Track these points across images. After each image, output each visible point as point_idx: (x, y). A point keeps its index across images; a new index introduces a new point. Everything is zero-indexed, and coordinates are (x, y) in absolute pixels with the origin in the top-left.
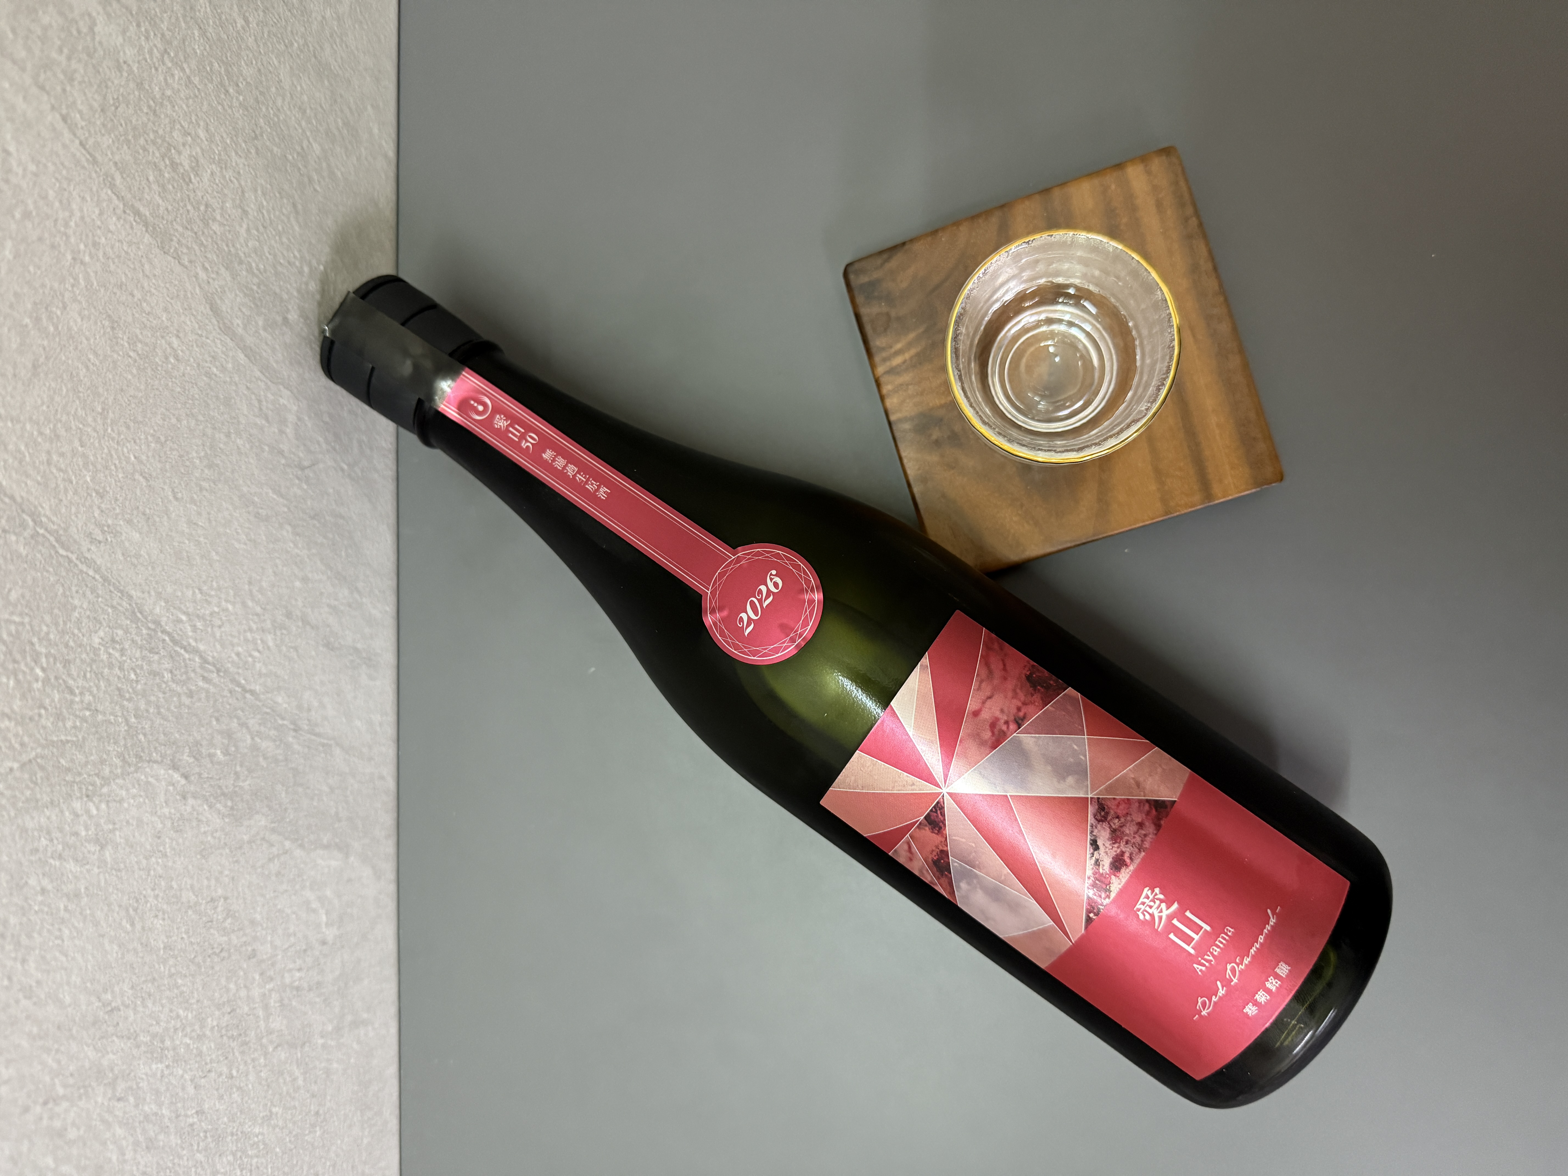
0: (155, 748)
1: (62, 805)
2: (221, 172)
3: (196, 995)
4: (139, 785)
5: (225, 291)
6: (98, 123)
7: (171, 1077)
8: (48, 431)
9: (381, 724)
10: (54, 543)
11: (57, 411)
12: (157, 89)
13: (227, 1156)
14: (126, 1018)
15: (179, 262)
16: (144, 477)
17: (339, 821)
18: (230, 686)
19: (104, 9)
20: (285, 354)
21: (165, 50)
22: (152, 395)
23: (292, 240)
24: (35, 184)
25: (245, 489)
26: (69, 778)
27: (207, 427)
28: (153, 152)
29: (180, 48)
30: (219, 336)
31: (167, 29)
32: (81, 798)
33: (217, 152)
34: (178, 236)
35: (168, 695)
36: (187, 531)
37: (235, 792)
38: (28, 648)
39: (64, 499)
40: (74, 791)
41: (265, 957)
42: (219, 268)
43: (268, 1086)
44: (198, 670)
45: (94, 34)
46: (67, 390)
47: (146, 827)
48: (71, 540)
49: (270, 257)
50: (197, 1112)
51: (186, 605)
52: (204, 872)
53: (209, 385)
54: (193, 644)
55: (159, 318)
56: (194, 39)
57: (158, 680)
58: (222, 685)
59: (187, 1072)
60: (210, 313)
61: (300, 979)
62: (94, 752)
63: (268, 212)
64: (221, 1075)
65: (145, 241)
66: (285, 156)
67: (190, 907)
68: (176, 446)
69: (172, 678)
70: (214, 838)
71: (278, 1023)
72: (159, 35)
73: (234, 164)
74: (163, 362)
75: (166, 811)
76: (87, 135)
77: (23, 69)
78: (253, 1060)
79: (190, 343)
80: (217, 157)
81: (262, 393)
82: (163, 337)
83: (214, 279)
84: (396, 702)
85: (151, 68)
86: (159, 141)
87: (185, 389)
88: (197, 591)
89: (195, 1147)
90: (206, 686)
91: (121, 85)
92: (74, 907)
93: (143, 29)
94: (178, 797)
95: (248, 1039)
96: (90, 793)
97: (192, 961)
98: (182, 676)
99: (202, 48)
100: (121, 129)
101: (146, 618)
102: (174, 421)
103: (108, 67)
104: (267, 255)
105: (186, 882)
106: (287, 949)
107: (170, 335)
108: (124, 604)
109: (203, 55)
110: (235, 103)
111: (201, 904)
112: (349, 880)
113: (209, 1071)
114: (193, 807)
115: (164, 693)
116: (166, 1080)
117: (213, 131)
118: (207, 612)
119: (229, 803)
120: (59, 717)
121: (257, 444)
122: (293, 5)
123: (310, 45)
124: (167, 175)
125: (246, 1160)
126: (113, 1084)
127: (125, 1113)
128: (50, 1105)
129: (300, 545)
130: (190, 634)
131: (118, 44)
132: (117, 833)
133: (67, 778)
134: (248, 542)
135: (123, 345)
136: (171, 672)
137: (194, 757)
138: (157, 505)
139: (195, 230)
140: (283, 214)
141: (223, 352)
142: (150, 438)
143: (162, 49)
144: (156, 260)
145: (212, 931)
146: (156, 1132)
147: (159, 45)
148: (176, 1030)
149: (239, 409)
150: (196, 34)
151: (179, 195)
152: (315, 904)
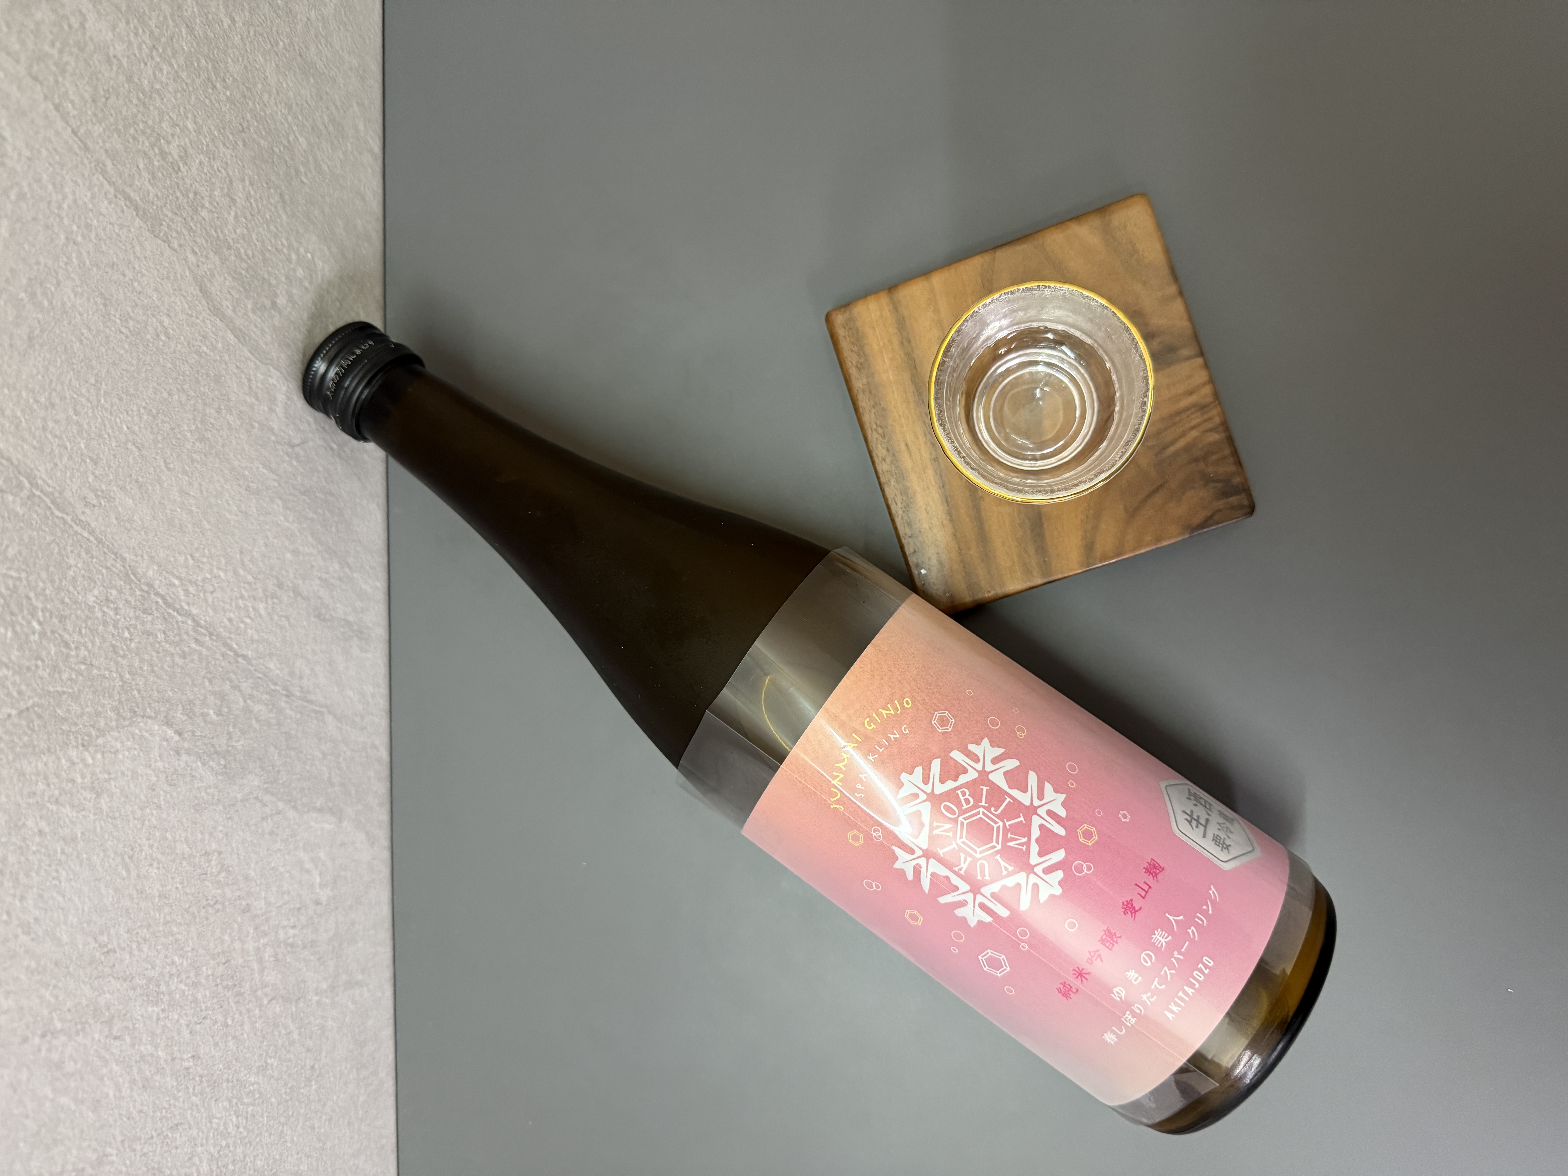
0: (149, 704)
1: (58, 751)
2: (209, 162)
3: (191, 945)
4: (134, 738)
5: (214, 275)
6: (90, 113)
7: (167, 1021)
8: (43, 400)
9: (373, 696)
10: (50, 504)
11: (51, 381)
12: (146, 82)
13: (223, 1101)
14: (122, 961)
15: (169, 246)
16: (137, 447)
17: (333, 785)
18: (223, 649)
19: (94, 6)
20: (274, 336)
21: (154, 46)
22: (144, 370)
23: (280, 228)
24: (29, 167)
25: (236, 463)
26: (65, 727)
27: (197, 402)
28: (143, 142)
29: (168, 44)
30: (207, 316)
31: (156, 27)
32: (77, 747)
33: (205, 143)
34: (168, 221)
35: (161, 655)
36: (179, 499)
37: (228, 751)
38: (24, 602)
39: (59, 463)
40: (69, 739)
41: (259, 912)
42: (208, 253)
43: (264, 1037)
44: (191, 633)
45: (84, 28)
46: (62, 362)
47: (140, 778)
48: (66, 503)
49: (258, 244)
50: (193, 1056)
51: (178, 570)
52: (198, 825)
53: (199, 362)
54: (186, 607)
55: (150, 297)
56: (182, 37)
57: (151, 640)
58: (215, 648)
59: (182, 1018)
60: (200, 294)
61: (294, 936)
62: (89, 704)
63: (256, 201)
64: (216, 1022)
65: (136, 224)
66: (272, 150)
67: (184, 858)
68: (167, 419)
69: (165, 639)
70: (208, 794)
71: (272, 977)
72: (148, 32)
73: (222, 155)
74: (154, 339)
75: (160, 764)
76: (79, 123)
77: (18, 61)
78: (248, 1011)
79: (181, 322)
80: (205, 149)
81: (251, 372)
82: (153, 316)
83: (203, 263)
84: (388, 676)
85: (140, 63)
86: (149, 131)
87: (176, 365)
88: (189, 557)
89: (191, 1090)
90: (199, 648)
91: (112, 79)
92: (71, 850)
93: (132, 26)
94: (172, 753)
95: (243, 991)
96: (85, 743)
97: (187, 911)
98: (174, 637)
99: (190, 45)
100: (112, 119)
101: (139, 580)
102: (165, 395)
103: (99, 61)
104: (255, 241)
105: (180, 834)
106: (281, 906)
107: (161, 314)
108: (118, 565)
109: (191, 52)
110: (223, 98)
111: (195, 857)
112: (342, 844)
113: (204, 1018)
114: (186, 763)
115: (158, 652)
116: (162, 1023)
118: (199, 578)
119: (223, 762)
120: (55, 669)
121: (247, 421)
122: (279, 7)
123: (296, 45)
124: (156, 163)
125: (241, 1107)
126: (109, 1022)
127: (121, 1051)
128: (49, 1038)
129: (291, 520)
130: (183, 598)
131: (108, 40)
132: (113, 782)
133: (63, 727)
134: (238, 513)
135: (115, 322)
136: (164, 633)
137: (187, 715)
138: (150, 473)
139: (185, 215)
140: (271, 204)
141: (213, 332)
142: (142, 411)
143: (151, 45)
144: (146, 243)
145: (207, 883)
146: (152, 1073)
147: (148, 42)
148: (171, 975)
149: (229, 387)
150: (184, 31)
151: (168, 183)
152: (308, 866)
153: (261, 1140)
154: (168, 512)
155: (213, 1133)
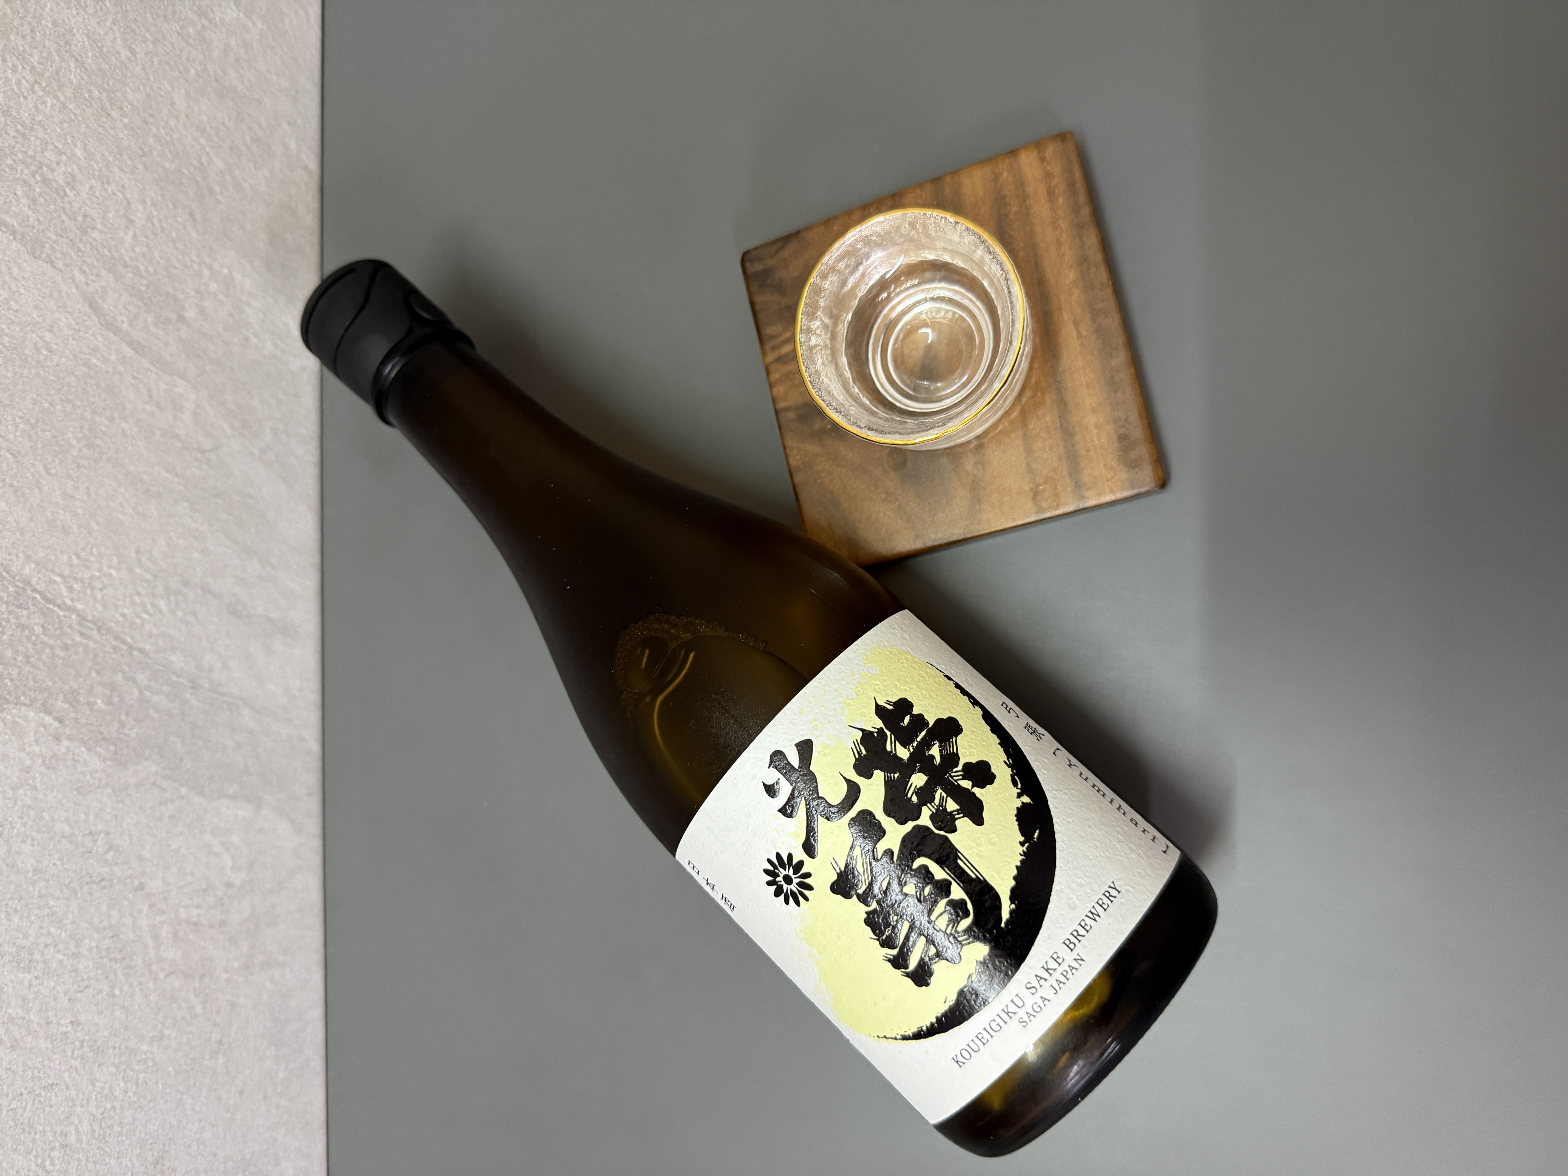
0: (24, 693)
2: (102, 186)
3: (71, 918)
4: (5, 723)
5: (107, 292)
7: (41, 987)
9: (300, 689)
12: (26, 115)
13: (108, 1067)
15: (53, 266)
16: (11, 454)
18: (114, 643)
20: (180, 347)
22: (20, 382)
23: (188, 245)
25: (132, 468)
27: (86, 411)
28: (22, 170)
29: (54, 78)
30: (98, 331)
31: (39, 63)
33: (97, 169)
34: (51, 243)
35: (38, 647)
36: (61, 502)
37: (119, 739)
41: (155, 891)
42: (99, 271)
43: (159, 1009)
44: (76, 627)
47: (12, 761)
49: (160, 261)
50: (72, 1023)
51: (60, 569)
52: (82, 807)
53: (88, 373)
54: (69, 602)
55: (29, 315)
56: (70, 70)
57: (26, 632)
58: (104, 642)
59: (60, 985)
60: (89, 310)
61: (199, 915)
63: (160, 221)
64: (100, 992)
65: (13, 247)
66: (180, 171)
67: (63, 837)
68: (48, 427)
69: (43, 632)
70: (94, 778)
71: (170, 953)
72: (29, 68)
73: (118, 179)
75: (36, 749)
78: (140, 983)
79: (66, 337)
80: (97, 173)
81: (152, 382)
82: (33, 332)
83: (93, 281)
84: (320, 671)
85: (19, 97)
86: (29, 160)
87: (59, 378)
88: (73, 557)
89: (70, 1054)
90: (84, 641)
93: (10, 64)
94: (50, 738)
95: (133, 963)
97: (67, 887)
98: (55, 630)
99: (79, 78)
101: (13, 578)
102: (46, 405)
104: (158, 258)
105: (59, 814)
106: (183, 886)
107: (42, 330)
109: (80, 84)
110: (119, 124)
111: (78, 836)
112: (261, 830)
113: (86, 987)
114: (68, 748)
115: (34, 644)
116: (35, 989)
117: (92, 150)
118: (86, 576)
119: (112, 748)
121: (147, 428)
122: (189, 36)
123: (210, 70)
124: (37, 189)
125: (131, 1073)
129: (199, 521)
130: (65, 593)
134: (134, 515)
136: (43, 626)
137: (70, 704)
138: (27, 478)
139: (72, 237)
141: (105, 346)
142: (18, 420)
143: (32, 80)
144: (25, 264)
145: (91, 861)
146: (23, 1034)
147: (28, 77)
148: (46, 946)
149: (124, 396)
150: (72, 65)
151: (52, 207)
152: (217, 849)
153: (154, 1106)
154: (49, 514)
155: (96, 1095)
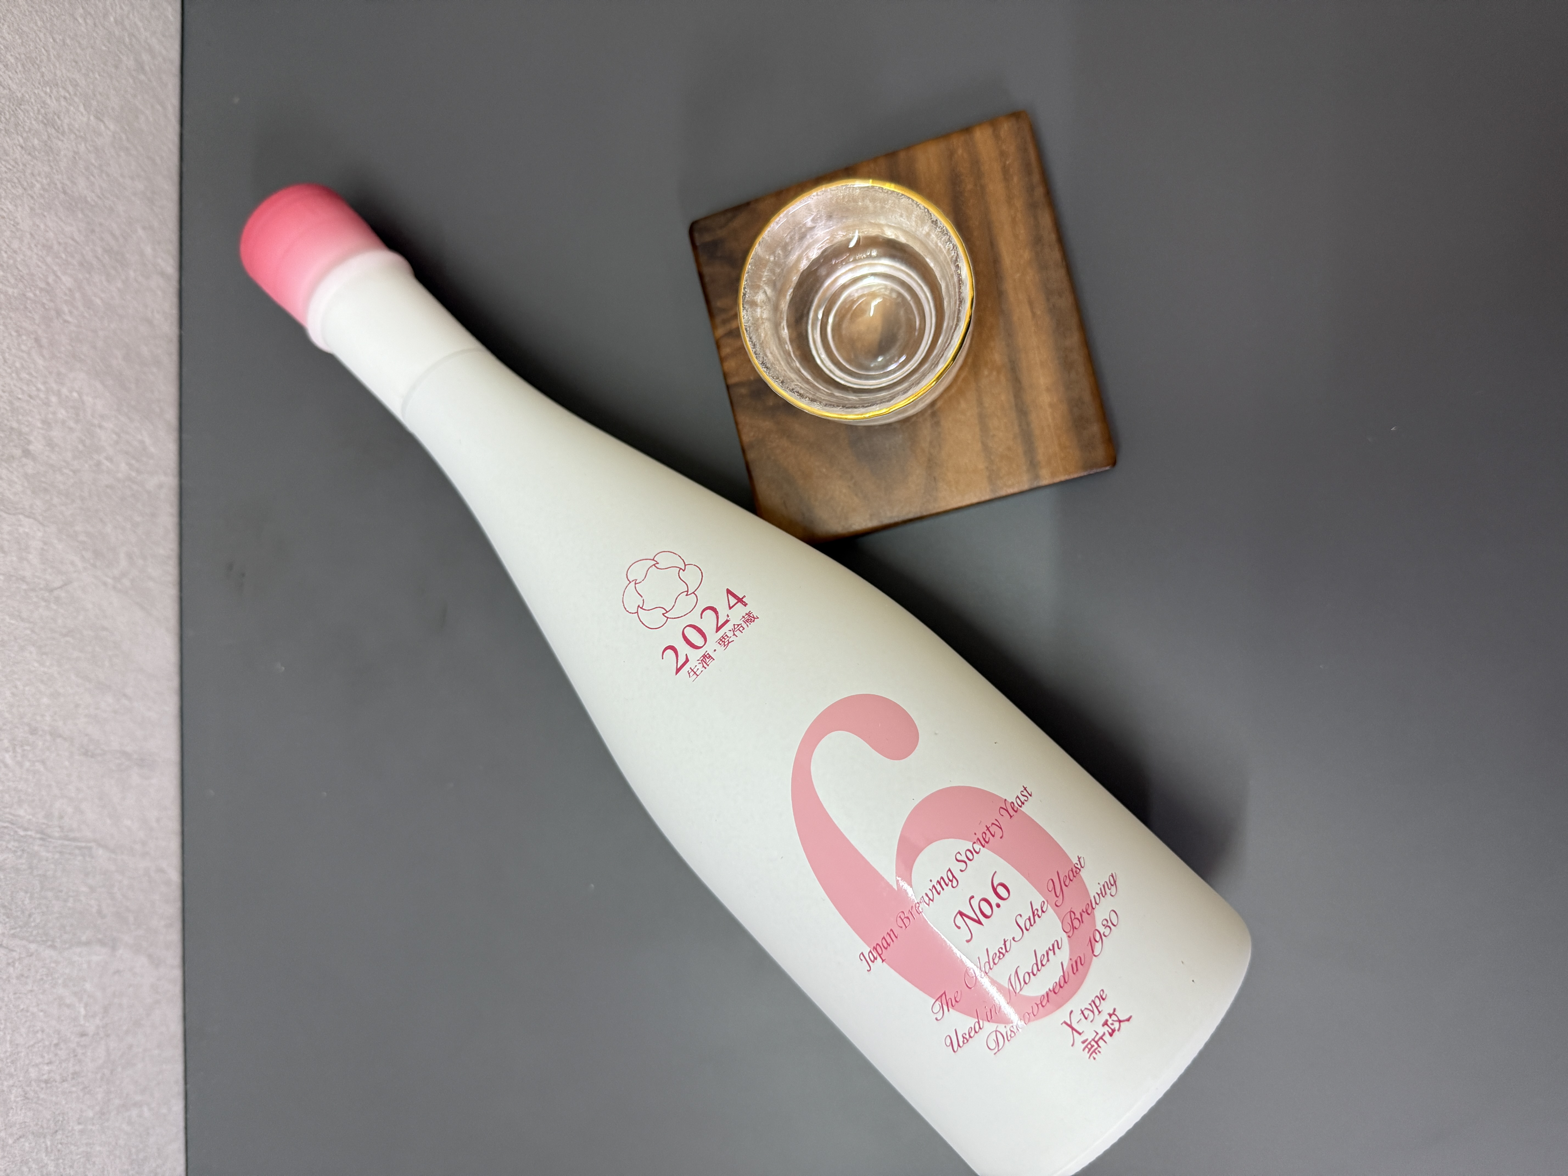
17: (103, 917)
71: (20, 1116)
106: (33, 1046)
152: (70, 1000)
